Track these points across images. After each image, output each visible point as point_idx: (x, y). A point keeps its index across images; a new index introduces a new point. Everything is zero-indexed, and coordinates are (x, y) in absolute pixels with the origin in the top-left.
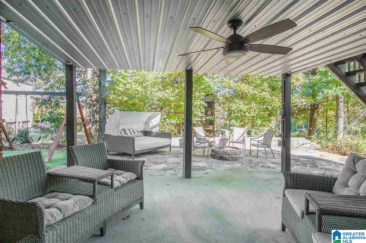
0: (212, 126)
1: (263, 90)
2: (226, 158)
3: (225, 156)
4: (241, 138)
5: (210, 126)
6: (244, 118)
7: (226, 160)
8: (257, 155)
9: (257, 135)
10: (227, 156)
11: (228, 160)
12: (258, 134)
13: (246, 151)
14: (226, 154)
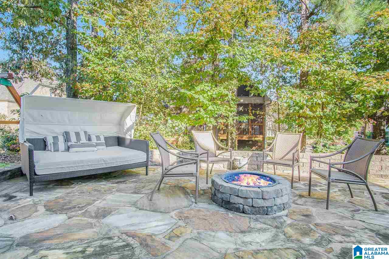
0: (261, 136)
1: (340, 66)
2: (237, 206)
3: (234, 200)
4: (290, 156)
5: (258, 136)
6: (304, 119)
7: (237, 210)
8: (328, 196)
9: (327, 149)
10: (241, 201)
11: (243, 212)
12: (329, 148)
13: (302, 183)
14: (238, 196)
